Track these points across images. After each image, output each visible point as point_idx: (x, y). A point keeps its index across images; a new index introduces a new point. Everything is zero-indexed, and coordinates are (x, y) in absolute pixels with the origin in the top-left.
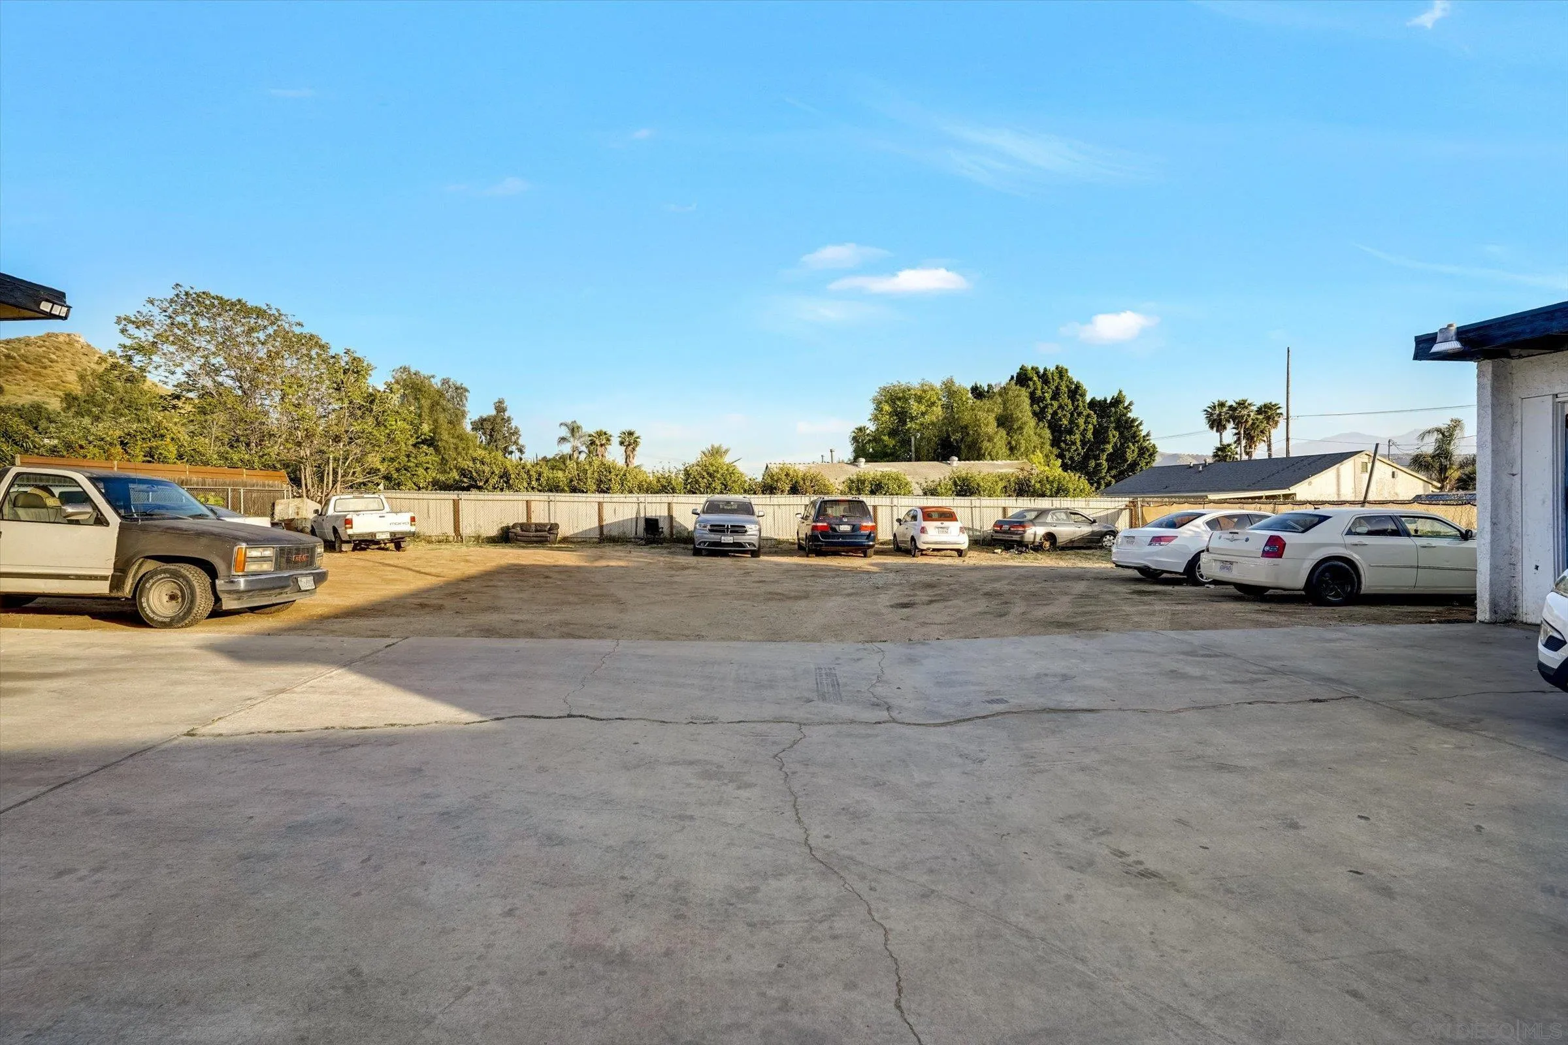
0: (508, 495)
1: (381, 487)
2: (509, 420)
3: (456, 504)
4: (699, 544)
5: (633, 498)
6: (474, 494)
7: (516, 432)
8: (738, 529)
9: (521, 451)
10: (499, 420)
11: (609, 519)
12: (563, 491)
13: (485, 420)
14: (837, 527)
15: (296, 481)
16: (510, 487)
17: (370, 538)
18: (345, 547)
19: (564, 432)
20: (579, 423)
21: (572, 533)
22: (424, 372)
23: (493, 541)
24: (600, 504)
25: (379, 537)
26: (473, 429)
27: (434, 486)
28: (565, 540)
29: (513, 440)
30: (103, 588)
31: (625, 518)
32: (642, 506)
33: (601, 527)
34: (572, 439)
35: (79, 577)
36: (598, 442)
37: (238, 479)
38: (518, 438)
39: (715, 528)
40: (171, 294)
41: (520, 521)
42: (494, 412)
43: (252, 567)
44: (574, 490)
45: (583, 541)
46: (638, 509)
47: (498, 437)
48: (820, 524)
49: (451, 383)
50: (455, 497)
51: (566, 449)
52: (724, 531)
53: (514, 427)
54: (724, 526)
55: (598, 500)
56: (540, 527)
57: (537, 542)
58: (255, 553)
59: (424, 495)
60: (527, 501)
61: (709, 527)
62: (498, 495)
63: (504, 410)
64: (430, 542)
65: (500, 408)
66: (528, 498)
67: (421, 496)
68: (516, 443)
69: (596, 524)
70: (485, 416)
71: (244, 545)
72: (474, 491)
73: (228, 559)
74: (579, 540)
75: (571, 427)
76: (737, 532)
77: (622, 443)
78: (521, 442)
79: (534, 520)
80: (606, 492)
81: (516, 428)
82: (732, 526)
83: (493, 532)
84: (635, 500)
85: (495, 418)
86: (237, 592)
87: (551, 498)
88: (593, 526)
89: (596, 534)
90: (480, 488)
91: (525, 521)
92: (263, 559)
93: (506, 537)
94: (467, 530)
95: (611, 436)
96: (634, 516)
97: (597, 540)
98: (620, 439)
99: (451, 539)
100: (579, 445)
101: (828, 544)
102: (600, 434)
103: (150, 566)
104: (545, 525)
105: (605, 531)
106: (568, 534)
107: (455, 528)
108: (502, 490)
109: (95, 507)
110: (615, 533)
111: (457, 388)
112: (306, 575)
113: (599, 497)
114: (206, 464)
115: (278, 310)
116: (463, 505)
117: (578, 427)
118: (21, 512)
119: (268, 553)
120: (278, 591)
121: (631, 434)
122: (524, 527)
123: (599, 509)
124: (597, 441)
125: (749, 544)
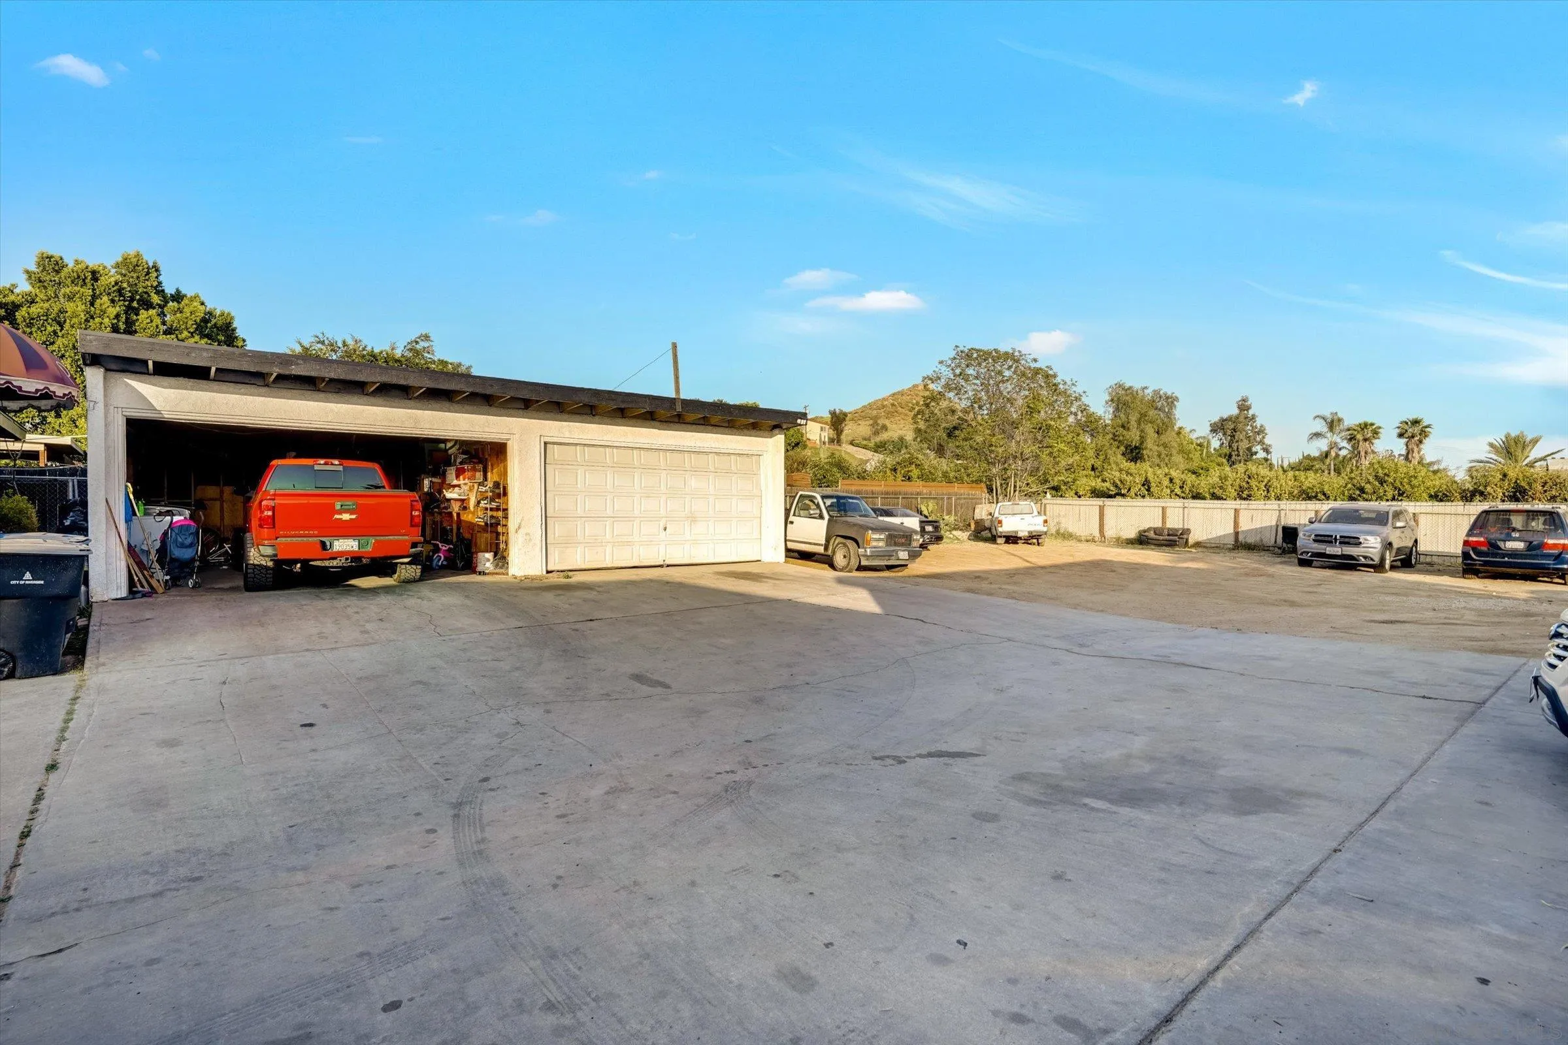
0: (1148, 501)
1: (1048, 496)
2: (1253, 418)
3: (1102, 509)
4: (1302, 554)
5: (1273, 504)
6: (1119, 501)
7: (1261, 431)
8: (1352, 541)
9: (1267, 451)
10: (1242, 419)
11: (1245, 525)
12: (1204, 498)
13: (1226, 420)
14: (1501, 544)
15: (990, 490)
16: (1151, 494)
17: (1014, 535)
18: (1000, 540)
19: (1321, 427)
20: (1340, 415)
21: (1205, 538)
22: (1137, 386)
23: (1131, 543)
24: (1236, 511)
25: (1020, 534)
26: (1211, 431)
27: (1092, 493)
28: (1198, 545)
29: (1258, 439)
30: (821, 550)
31: (1264, 525)
32: (1283, 513)
33: (1237, 534)
34: (1329, 435)
35: (810, 543)
36: (1360, 437)
37: (951, 490)
38: (1264, 437)
39: (1319, 538)
40: (953, 354)
41: (1156, 526)
42: (1235, 411)
43: (874, 544)
44: (1215, 497)
45: (1217, 547)
46: (1279, 516)
47: (1241, 437)
48: (1475, 539)
49: (1161, 393)
50: (1101, 503)
51: (1322, 445)
52: (1331, 542)
53: (1258, 426)
54: (1332, 536)
55: (1234, 507)
56: (1173, 532)
57: (1166, 546)
58: (876, 536)
59: (1082, 501)
60: (1163, 508)
61: (1313, 536)
62: (1139, 502)
63: (1248, 408)
64: (1080, 541)
65: (1244, 406)
66: (1163, 505)
67: (1081, 503)
68: (1261, 442)
69: (1232, 531)
70: (1225, 416)
71: (870, 532)
72: (1119, 498)
73: (863, 537)
74: (1213, 545)
75: (1329, 420)
76: (1348, 543)
77: (1401, 435)
78: (1267, 441)
79: (1169, 525)
80: (1247, 499)
81: (1262, 426)
82: (1341, 537)
83: (1132, 534)
84: (1276, 507)
85: (1237, 417)
86: (867, 556)
87: (1186, 505)
88: (1228, 532)
89: (1231, 541)
90: (1123, 495)
91: (1160, 525)
92: (879, 540)
93: (1142, 540)
94: (1110, 532)
95: (1380, 428)
96: (1274, 523)
97: (1231, 546)
98: (1398, 431)
99: (1096, 539)
100: (1339, 440)
101: (1486, 563)
102: (1365, 426)
103: (839, 540)
104: (1177, 530)
105: (1241, 538)
106: (1200, 540)
107: (1100, 530)
108: (1143, 497)
109: (821, 511)
110: (1251, 540)
111: (1167, 398)
112: (904, 551)
113: (1239, 504)
114: (934, 480)
115: (1020, 352)
116: (1107, 511)
117: (1340, 420)
118: (802, 512)
119: (882, 537)
120: (887, 558)
121: (1416, 422)
122: (1157, 531)
123: (1235, 517)
124: (1364, 433)
125: (1365, 557)
